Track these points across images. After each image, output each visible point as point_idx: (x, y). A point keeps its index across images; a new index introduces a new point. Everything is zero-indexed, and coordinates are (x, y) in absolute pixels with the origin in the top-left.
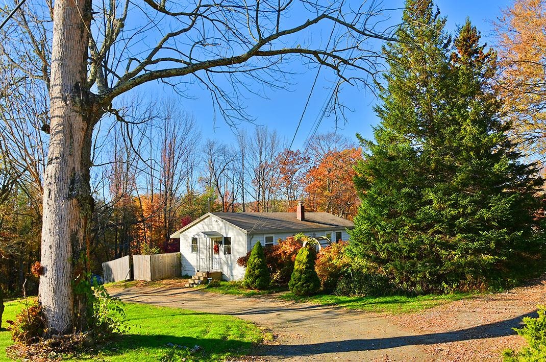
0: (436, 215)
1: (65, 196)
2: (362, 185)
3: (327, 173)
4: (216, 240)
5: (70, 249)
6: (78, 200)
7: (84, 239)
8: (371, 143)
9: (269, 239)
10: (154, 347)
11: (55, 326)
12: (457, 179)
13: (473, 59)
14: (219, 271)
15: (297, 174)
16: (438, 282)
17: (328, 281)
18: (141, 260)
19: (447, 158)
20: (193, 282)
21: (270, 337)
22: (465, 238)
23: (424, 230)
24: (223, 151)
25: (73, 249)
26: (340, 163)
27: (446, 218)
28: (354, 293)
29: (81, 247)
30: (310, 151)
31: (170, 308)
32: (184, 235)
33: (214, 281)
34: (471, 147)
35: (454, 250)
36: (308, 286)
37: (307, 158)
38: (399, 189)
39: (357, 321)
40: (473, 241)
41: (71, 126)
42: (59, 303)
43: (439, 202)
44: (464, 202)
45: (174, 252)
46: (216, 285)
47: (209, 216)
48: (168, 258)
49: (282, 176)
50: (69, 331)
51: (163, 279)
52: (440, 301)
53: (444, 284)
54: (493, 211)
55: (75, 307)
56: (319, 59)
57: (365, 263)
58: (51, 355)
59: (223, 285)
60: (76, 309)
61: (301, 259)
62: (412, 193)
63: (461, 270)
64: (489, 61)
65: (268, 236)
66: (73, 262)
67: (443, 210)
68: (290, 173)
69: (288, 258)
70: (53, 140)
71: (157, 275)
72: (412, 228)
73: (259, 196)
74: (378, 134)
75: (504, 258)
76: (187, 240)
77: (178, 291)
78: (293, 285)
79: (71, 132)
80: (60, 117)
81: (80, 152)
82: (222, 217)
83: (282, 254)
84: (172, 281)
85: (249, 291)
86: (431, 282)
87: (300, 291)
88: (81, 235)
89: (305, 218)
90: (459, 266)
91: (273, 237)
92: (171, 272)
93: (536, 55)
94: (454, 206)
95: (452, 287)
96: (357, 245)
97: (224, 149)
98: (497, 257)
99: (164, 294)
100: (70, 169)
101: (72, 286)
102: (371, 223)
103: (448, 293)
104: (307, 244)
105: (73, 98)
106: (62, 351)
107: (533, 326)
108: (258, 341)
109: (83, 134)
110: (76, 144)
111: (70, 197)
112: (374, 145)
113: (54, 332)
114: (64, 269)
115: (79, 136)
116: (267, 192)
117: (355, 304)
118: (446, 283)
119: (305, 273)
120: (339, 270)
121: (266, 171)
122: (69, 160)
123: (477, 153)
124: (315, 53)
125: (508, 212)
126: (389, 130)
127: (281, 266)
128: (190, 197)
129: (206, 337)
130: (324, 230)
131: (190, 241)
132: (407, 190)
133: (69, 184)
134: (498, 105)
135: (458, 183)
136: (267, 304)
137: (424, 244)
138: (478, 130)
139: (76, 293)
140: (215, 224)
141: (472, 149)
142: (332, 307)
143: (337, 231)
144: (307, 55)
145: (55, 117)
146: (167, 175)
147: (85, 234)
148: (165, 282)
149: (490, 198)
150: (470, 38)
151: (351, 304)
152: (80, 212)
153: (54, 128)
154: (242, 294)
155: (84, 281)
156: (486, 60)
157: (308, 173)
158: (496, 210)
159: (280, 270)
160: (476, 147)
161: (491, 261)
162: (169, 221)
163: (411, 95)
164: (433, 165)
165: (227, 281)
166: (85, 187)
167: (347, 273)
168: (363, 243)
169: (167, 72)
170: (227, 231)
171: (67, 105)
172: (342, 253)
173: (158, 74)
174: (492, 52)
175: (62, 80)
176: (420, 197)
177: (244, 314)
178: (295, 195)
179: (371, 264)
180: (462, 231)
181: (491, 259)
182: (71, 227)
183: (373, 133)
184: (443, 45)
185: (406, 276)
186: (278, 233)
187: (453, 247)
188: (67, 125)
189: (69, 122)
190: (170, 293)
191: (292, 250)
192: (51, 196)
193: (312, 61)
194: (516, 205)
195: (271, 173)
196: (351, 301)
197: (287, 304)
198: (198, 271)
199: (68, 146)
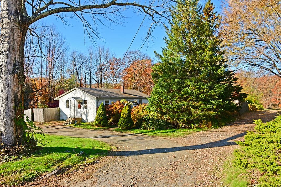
0: (191, 92)
1: (10, 73)
2: (156, 77)
3: (134, 70)
4: (79, 102)
5: (13, 101)
6: (18, 75)
7: (21, 97)
8: (161, 56)
9: (107, 102)
10: (60, 153)
11: (5, 142)
12: (201, 76)
13: (210, 19)
14: (81, 117)
15: (118, 70)
16: (190, 124)
17: (137, 122)
18: (38, 111)
19: (197, 65)
20: (66, 123)
21: (115, 148)
22: (203, 103)
23: (185, 99)
24: (81, 56)
25: (15, 101)
26: (140, 66)
27: (195, 94)
28: (150, 128)
29: (19, 101)
30: (126, 59)
31: (57, 135)
32: (62, 99)
33: (78, 122)
34: (208, 61)
35: (198, 109)
36: (128, 125)
37: (124, 62)
38: (174, 79)
39: (155, 141)
40: (207, 105)
41: (13, 34)
42: (8, 130)
43: (192, 86)
44: (203, 87)
45: (56, 107)
46: (80, 124)
47: (76, 89)
48: (53, 110)
49: (111, 71)
50: (14, 144)
51: (50, 121)
52: (191, 132)
53: (192, 124)
54: (216, 92)
55: (17, 132)
56: (144, 10)
57: (156, 114)
58: (5, 157)
59: (83, 124)
60: (17, 133)
61: (124, 111)
62: (180, 81)
63: (200, 118)
64: (218, 20)
65: (106, 100)
66: (15, 108)
67: (194, 90)
68: (115, 69)
69: (117, 111)
70: (3, 41)
71: (47, 119)
72: (179, 98)
73: (99, 80)
74: (164, 52)
75: (220, 113)
76: (63, 102)
77: (59, 127)
78: (120, 124)
79: (13, 37)
80: (7, 28)
81: (18, 49)
82: (83, 90)
83: (114, 110)
84: (55, 122)
85: (97, 127)
86: (187, 123)
87: (123, 127)
88: (19, 94)
89: (125, 92)
90: (200, 116)
91: (109, 101)
92: (54, 118)
93: (239, 19)
94: (199, 88)
95: (196, 126)
96: (152, 105)
97: (81, 55)
98: (216, 113)
99: (51, 129)
100: (13, 58)
101: (15, 121)
102: (160, 95)
103: (194, 129)
104: (127, 104)
105: (15, 18)
106: (11, 155)
107: (250, 138)
108: (110, 149)
109: (20, 39)
110: (16, 45)
111: (13, 73)
112: (163, 57)
113: (5, 145)
114: (10, 112)
115: (18, 40)
116: (103, 79)
117: (151, 133)
118: (193, 124)
119: (126, 119)
120: (143, 117)
121: (103, 68)
122: (12, 53)
123: (211, 64)
124: (143, 7)
125: (223, 92)
126: (170, 50)
127: (113, 115)
128: (63, 79)
129: (84, 148)
130: (134, 98)
131: (65, 102)
132: (178, 80)
133: (13, 66)
134: (220, 42)
135: (201, 78)
136: (107, 133)
137: (184, 106)
138: (212, 53)
139: (17, 125)
140: (79, 93)
141: (209, 62)
142: (140, 134)
143: (140, 99)
144: (138, 7)
145: (4, 28)
146: (50, 67)
147: (21, 94)
148: (51, 122)
149: (215, 85)
150: (210, 8)
151: (149, 133)
152: (19, 82)
153: (4, 35)
154: (93, 128)
155: (21, 119)
156: (216, 20)
157: (124, 70)
158: (218, 91)
159: (113, 117)
160: (211, 60)
161: (214, 114)
162: (51, 92)
163: (182, 33)
164: (191, 68)
165: (85, 122)
166: (21, 68)
167: (147, 119)
168: (155, 104)
169: (67, 9)
170: (85, 97)
171: (11, 22)
172: (144, 109)
173: (62, 9)
174: (219, 16)
175: (8, 8)
176: (184, 83)
177: (97, 138)
178: (117, 81)
179: (159, 115)
180: (202, 100)
181: (214, 113)
182: (14, 90)
183: (162, 51)
184: (198, 10)
185: (175, 120)
186: (111, 99)
187: (197, 107)
188: (11, 33)
189: (12, 32)
190: (55, 128)
191: (119, 108)
192: (2, 72)
193: (140, 11)
194: (226, 89)
195: (105, 69)
196: (149, 132)
197: (117, 133)
198: (70, 117)
199: (12, 45)
